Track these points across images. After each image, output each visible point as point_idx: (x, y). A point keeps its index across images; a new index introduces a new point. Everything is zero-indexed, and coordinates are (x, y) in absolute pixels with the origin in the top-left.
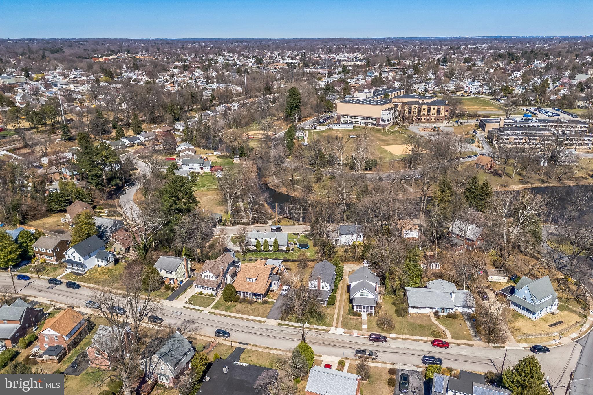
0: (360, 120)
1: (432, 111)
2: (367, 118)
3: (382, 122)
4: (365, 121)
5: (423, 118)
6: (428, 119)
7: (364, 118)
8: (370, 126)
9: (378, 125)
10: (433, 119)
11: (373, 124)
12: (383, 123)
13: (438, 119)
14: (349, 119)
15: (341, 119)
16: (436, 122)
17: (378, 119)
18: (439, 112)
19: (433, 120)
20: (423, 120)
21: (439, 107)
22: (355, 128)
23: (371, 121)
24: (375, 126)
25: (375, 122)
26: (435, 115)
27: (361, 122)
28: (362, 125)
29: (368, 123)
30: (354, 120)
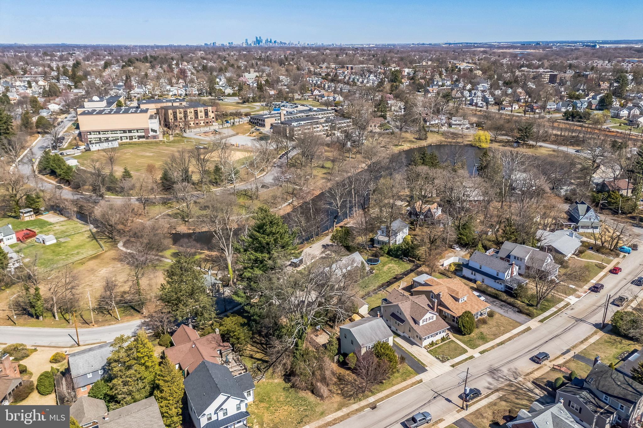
0: (119, 135)
1: (199, 114)
2: (130, 131)
3: (151, 134)
4: (128, 134)
5: (192, 123)
6: (197, 124)
7: (125, 132)
8: (137, 140)
9: (148, 137)
10: (202, 122)
11: (140, 137)
12: (154, 134)
13: (207, 122)
14: (101, 136)
15: (89, 136)
16: (205, 125)
17: (146, 130)
18: (206, 114)
19: (202, 124)
20: (192, 125)
21: (206, 108)
22: (121, 145)
23: (137, 134)
24: (144, 140)
25: (143, 134)
26: (204, 118)
27: (121, 137)
28: (124, 141)
29: (132, 137)
30: (110, 135)
